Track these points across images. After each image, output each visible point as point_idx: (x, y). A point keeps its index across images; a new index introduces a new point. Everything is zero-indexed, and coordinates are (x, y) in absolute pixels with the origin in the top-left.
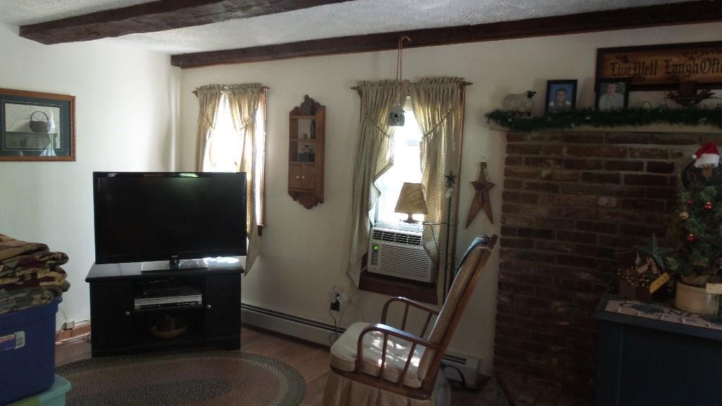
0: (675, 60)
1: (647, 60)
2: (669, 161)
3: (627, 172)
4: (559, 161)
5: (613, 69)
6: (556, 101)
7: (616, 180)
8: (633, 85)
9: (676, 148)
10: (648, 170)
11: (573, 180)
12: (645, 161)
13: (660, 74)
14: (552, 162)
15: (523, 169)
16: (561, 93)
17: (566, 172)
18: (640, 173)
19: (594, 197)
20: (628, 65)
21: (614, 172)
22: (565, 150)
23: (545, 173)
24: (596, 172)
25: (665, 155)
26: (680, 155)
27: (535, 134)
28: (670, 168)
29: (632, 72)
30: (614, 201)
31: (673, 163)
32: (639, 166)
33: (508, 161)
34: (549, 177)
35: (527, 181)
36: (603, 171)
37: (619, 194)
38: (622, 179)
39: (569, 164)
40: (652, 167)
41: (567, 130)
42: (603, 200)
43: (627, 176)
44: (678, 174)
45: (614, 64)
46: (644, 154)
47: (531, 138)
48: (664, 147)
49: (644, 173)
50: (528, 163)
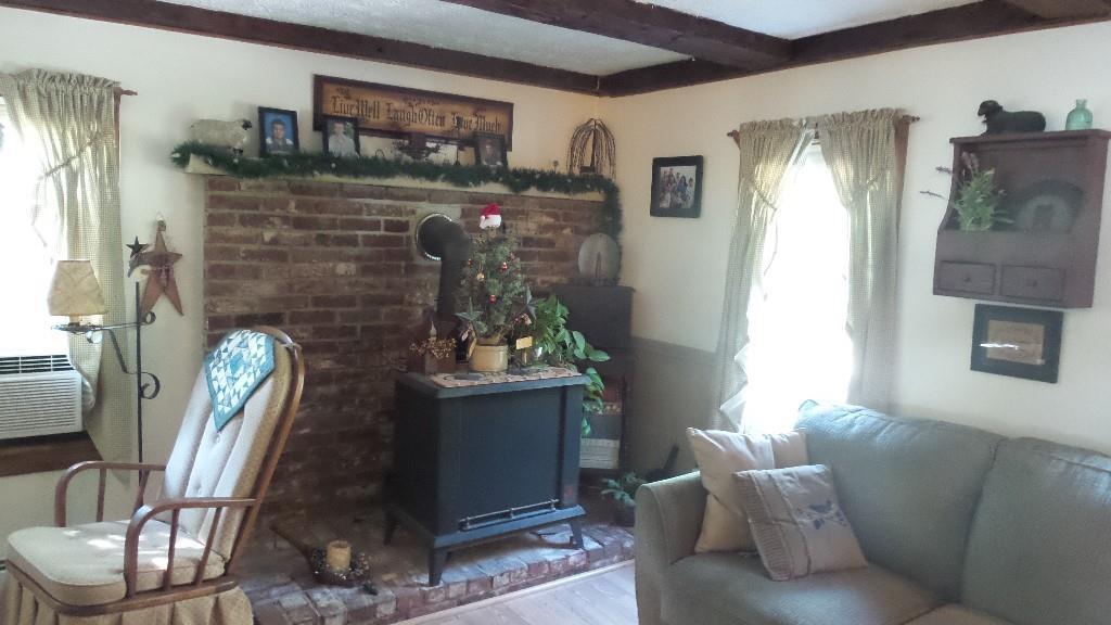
0: (397, 104)
1: (371, 99)
2: (403, 219)
3: (366, 233)
4: (285, 220)
5: (334, 104)
6: (273, 137)
7: (352, 242)
8: (359, 128)
9: (410, 205)
10: (386, 229)
11: (306, 244)
12: (382, 218)
13: (382, 120)
14: (277, 221)
15: (236, 231)
16: (279, 126)
17: (297, 234)
18: (377, 233)
19: (331, 265)
20: (351, 102)
21: (351, 233)
22: (293, 204)
23: (268, 235)
24: (331, 232)
25: (399, 212)
26: (413, 212)
27: (252, 182)
28: (403, 227)
29: (354, 111)
30: (352, 267)
31: (407, 222)
32: (375, 225)
33: (212, 220)
34: (274, 241)
35: (243, 247)
36: (338, 232)
37: (358, 259)
38: (360, 239)
39: (299, 224)
40: (390, 226)
41: (309, 178)
42: (341, 268)
43: (364, 236)
44: (413, 232)
45: (335, 98)
46: (381, 211)
47: (246, 187)
48: (398, 203)
49: (383, 232)
50: (244, 221)
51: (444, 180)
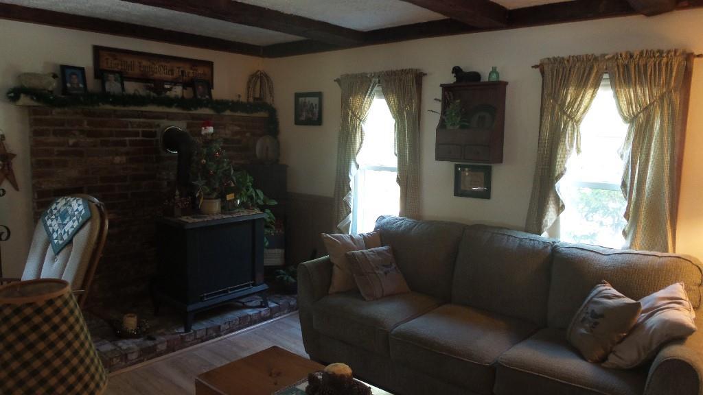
0: (145, 63)
1: (129, 60)
2: (153, 130)
3: (130, 138)
4: (82, 132)
5: (107, 63)
6: (71, 83)
7: (123, 144)
8: (123, 77)
9: (157, 122)
10: (143, 136)
11: (94, 146)
12: (140, 130)
13: (136, 72)
14: (77, 133)
15: (52, 139)
16: (74, 76)
17: (89, 140)
18: (138, 138)
19: (111, 157)
20: (115, 62)
21: (122, 139)
22: (86, 123)
23: (71, 142)
24: (111, 139)
25: (150, 126)
26: (158, 126)
27: (58, 110)
28: (153, 134)
29: (120, 67)
30: (124, 159)
31: (155, 132)
32: (137, 134)
33: (36, 133)
34: (75, 145)
35: (56, 149)
36: (115, 139)
37: (127, 154)
38: (128, 142)
39: (90, 134)
40: (145, 134)
41: (96, 107)
42: (118, 159)
43: (130, 141)
44: (159, 137)
45: (107, 59)
46: (139, 125)
47: (56, 113)
48: (149, 121)
49: (140, 138)
50: (55, 133)
51: (177, 107)
